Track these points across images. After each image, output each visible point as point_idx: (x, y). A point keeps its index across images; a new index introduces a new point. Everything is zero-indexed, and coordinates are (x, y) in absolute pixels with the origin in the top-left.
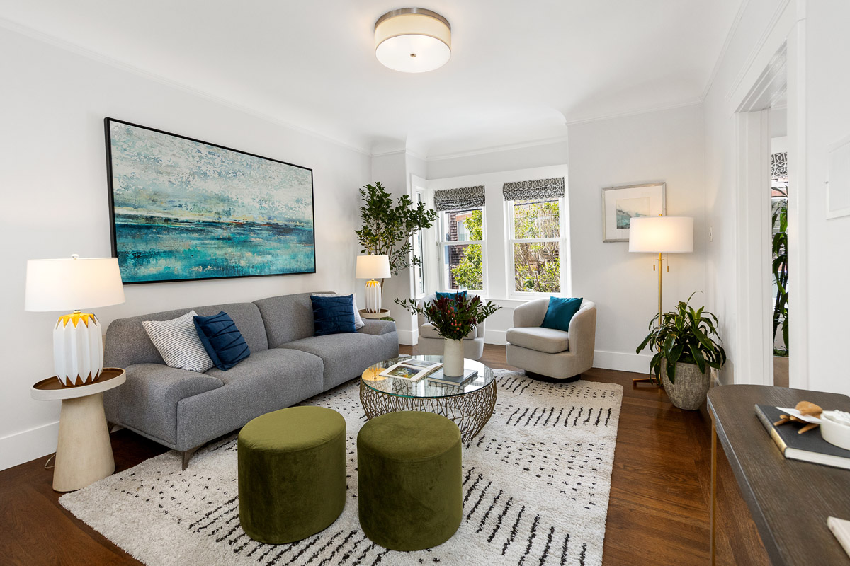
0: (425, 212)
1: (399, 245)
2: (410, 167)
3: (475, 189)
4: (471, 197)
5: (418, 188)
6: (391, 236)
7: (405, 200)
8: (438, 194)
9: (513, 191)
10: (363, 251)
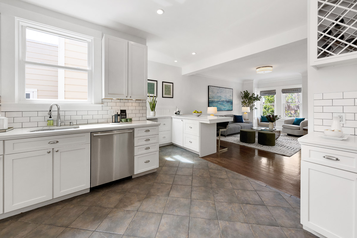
0: (259, 97)
1: (251, 105)
2: (254, 86)
3: (273, 90)
4: (272, 93)
5: (256, 91)
6: (250, 103)
7: (253, 94)
8: (261, 92)
9: (284, 91)
10: (243, 106)
